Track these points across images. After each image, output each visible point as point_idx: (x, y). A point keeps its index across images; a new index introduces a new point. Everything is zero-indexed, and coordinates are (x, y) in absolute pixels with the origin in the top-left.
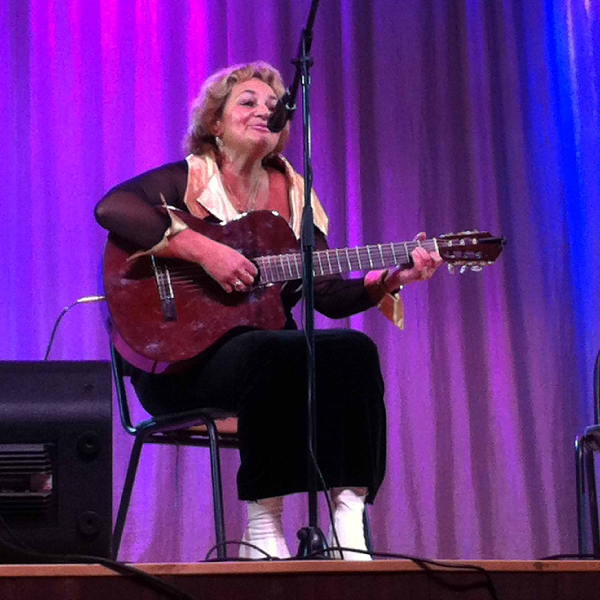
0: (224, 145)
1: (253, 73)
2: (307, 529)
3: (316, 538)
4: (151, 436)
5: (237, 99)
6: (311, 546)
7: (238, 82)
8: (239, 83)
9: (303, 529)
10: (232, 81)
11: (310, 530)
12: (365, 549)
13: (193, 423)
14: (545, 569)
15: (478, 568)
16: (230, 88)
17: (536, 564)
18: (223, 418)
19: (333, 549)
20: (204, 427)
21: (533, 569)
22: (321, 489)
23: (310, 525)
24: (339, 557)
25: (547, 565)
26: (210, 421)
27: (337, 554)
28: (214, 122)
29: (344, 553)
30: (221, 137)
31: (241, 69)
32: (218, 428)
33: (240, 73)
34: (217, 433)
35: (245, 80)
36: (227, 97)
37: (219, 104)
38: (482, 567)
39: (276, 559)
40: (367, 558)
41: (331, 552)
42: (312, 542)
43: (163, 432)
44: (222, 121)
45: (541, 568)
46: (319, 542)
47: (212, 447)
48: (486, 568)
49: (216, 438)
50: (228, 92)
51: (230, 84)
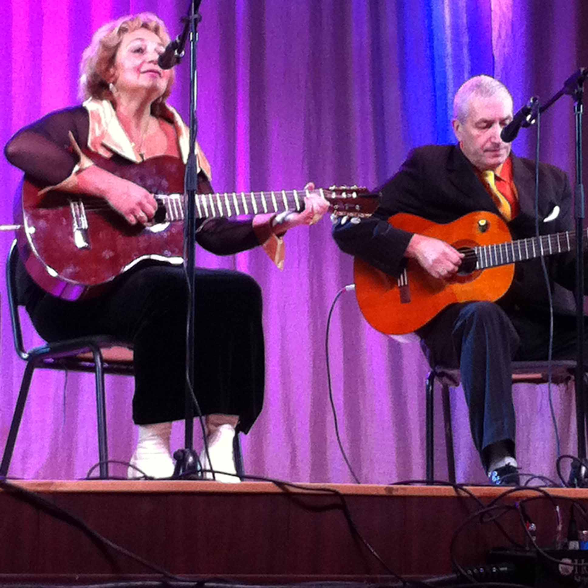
0: (118, 91)
1: (142, 23)
2: (182, 451)
3: (191, 459)
4: (42, 361)
5: (128, 48)
6: (187, 467)
7: (129, 31)
8: (130, 33)
9: (179, 451)
10: (122, 31)
11: (186, 452)
12: (234, 472)
13: (82, 350)
14: (394, 493)
15: (334, 491)
16: (121, 37)
17: (386, 489)
18: (108, 346)
19: (206, 471)
20: (90, 355)
21: (384, 493)
22: (196, 415)
23: (186, 448)
24: (211, 477)
25: (397, 490)
26: (97, 349)
27: (209, 475)
28: (107, 69)
29: (216, 474)
30: (114, 83)
31: (130, 20)
32: (104, 356)
33: (130, 23)
34: (102, 361)
35: (135, 29)
36: (118, 45)
37: (112, 51)
38: (337, 490)
39: (152, 479)
40: (237, 480)
41: (204, 473)
42: (187, 463)
43: (53, 358)
44: (116, 68)
45: (391, 493)
46: (193, 463)
47: (98, 373)
48: (341, 492)
49: (102, 365)
50: (119, 41)
51: (122, 33)
